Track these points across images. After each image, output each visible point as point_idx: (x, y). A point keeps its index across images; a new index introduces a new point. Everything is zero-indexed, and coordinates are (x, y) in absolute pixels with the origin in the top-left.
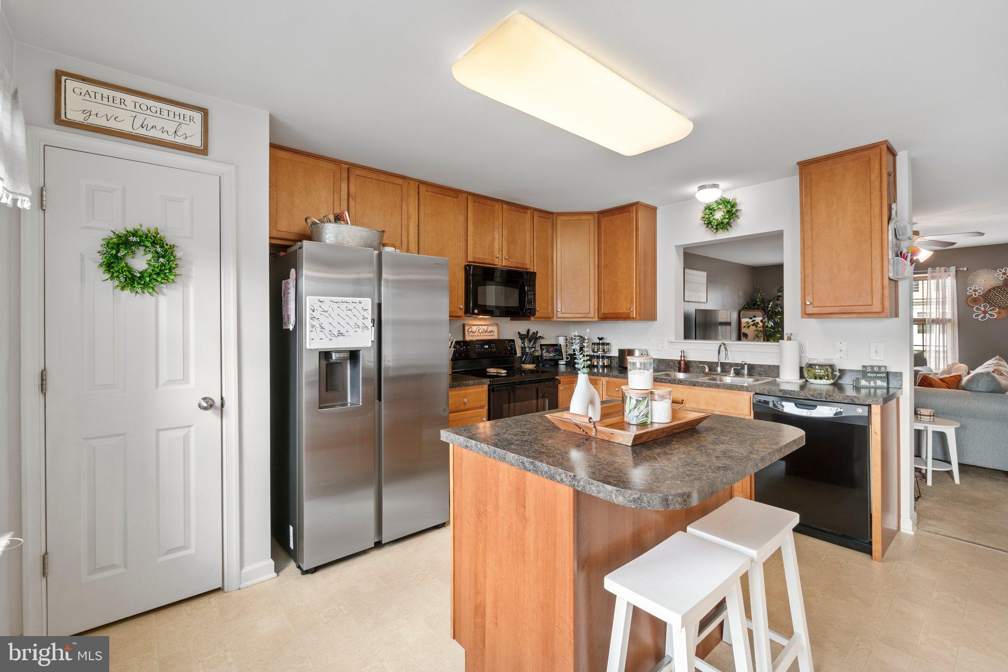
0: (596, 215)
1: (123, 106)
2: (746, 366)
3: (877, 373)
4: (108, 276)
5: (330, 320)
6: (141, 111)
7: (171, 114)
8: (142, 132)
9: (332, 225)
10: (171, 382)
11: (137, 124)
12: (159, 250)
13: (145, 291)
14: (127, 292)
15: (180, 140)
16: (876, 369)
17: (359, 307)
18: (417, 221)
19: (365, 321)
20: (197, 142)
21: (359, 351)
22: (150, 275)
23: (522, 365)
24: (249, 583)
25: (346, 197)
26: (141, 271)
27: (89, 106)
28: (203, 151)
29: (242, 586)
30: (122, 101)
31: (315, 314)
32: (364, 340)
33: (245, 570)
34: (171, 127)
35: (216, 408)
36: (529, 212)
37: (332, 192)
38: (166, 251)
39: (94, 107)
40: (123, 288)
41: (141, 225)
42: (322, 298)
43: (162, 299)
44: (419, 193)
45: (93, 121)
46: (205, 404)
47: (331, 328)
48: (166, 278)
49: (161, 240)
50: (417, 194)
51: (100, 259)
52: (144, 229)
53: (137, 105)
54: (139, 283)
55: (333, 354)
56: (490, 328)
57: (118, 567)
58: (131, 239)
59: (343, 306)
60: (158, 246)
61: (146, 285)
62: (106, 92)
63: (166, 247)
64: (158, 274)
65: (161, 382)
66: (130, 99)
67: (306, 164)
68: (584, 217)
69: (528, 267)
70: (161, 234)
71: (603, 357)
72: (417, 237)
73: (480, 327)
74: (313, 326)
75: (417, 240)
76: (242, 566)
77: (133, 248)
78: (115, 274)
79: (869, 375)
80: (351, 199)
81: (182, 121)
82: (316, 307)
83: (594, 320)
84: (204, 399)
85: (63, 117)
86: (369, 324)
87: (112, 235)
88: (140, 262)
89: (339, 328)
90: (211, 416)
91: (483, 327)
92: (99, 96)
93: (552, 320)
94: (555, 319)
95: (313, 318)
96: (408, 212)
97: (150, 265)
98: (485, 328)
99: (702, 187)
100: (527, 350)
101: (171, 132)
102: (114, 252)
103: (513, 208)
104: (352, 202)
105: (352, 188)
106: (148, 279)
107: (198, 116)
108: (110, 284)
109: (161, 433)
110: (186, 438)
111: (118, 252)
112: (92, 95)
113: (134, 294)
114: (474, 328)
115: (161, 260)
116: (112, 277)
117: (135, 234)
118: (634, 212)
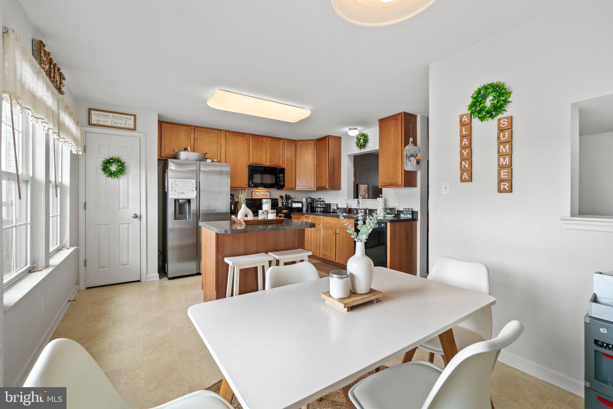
0: (315, 141)
1: (109, 117)
2: (367, 210)
3: (408, 211)
4: (104, 173)
5: (179, 188)
6: (114, 118)
7: (124, 118)
8: (115, 125)
9: (182, 152)
10: (123, 208)
11: (113, 123)
12: (119, 164)
13: (115, 178)
14: (110, 178)
15: (127, 126)
16: (407, 210)
17: (190, 183)
18: (225, 147)
19: (193, 188)
20: (132, 126)
21: (190, 199)
22: (117, 172)
23: (282, 210)
24: (149, 280)
25: (193, 140)
26: (114, 171)
27: (98, 118)
28: (134, 129)
29: (147, 281)
30: (108, 116)
31: (172, 185)
32: (192, 195)
33: (148, 276)
34: (124, 122)
35: (138, 218)
36: (282, 141)
37: (187, 138)
38: (122, 164)
39: (100, 119)
40: (108, 177)
41: (114, 156)
42: (175, 180)
43: (121, 180)
44: (226, 136)
45: (100, 123)
46: (134, 216)
47: (179, 190)
48: (122, 173)
49: (120, 161)
50: (225, 136)
51: (101, 167)
52: (115, 157)
53: (113, 116)
54: (113, 175)
55: (180, 200)
56: (266, 193)
57: (107, 267)
58: (111, 161)
59: (184, 183)
60: (119, 163)
61: (115, 176)
62: (103, 113)
63: (122, 163)
64: (119, 172)
65: (120, 208)
66: (110, 114)
67: (176, 128)
68: (309, 142)
69: (282, 165)
70: (120, 159)
71: (320, 208)
72: (225, 154)
73: (260, 193)
74: (172, 190)
75: (225, 155)
76: (147, 274)
77: (111, 163)
78: (106, 172)
79: (404, 212)
80: (195, 140)
81: (127, 120)
82: (173, 183)
83: (314, 190)
84: (134, 214)
85: (91, 123)
86: (195, 189)
87: (105, 160)
88: (114, 168)
89: (182, 190)
90: (137, 220)
91: (262, 193)
92: (101, 115)
93: (295, 190)
94: (297, 189)
95: (172, 187)
96: (221, 144)
97: (116, 169)
98: (263, 193)
99: (350, 129)
100: (284, 203)
101: (124, 124)
102: (105, 165)
103: (273, 139)
104: (196, 142)
105: (196, 136)
106: (116, 174)
107: (132, 118)
108: (105, 175)
109: (120, 225)
110: (128, 227)
111: (107, 165)
112: (99, 115)
113: (112, 179)
114: (257, 193)
115: (120, 167)
116: (105, 173)
117: (112, 159)
118: (328, 140)
